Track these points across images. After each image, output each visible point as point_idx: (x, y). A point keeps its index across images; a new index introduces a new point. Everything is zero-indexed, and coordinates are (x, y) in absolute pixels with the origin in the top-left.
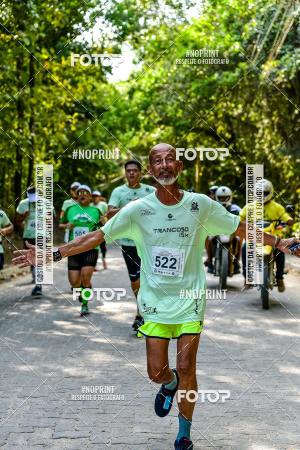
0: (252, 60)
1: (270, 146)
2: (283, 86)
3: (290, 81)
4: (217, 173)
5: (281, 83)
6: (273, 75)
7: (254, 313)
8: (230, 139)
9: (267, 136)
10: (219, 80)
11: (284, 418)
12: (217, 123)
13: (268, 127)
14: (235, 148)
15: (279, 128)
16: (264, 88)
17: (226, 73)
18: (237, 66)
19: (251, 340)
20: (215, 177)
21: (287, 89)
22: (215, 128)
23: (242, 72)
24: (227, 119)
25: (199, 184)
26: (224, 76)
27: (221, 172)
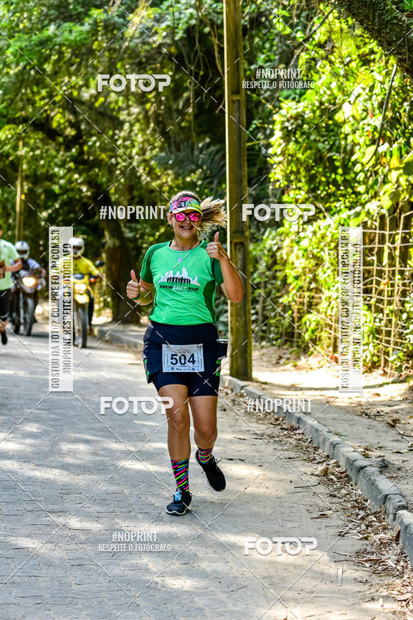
0: (112, 6)
1: (143, 151)
2: (165, 50)
3: (175, 43)
4: (52, 196)
5: (160, 44)
6: (147, 32)
7: (94, 432)
8: (73, 136)
9: (136, 135)
10: (56, 36)
11: (119, 607)
12: (52, 110)
13: (138, 120)
14: (81, 153)
15: (157, 123)
16: (133, 53)
17: (67, 25)
18: (87, 14)
19: (80, 477)
20: (50, 204)
21: (170, 56)
22: (49, 119)
23: (96, 23)
24: (71, 104)
25: (20, 213)
26: (66, 30)
27: (59, 195)
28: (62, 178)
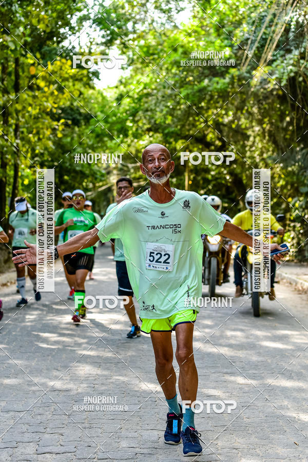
0: (243, 66)
1: (261, 154)
2: (275, 93)
3: (281, 88)
4: (207, 182)
5: (272, 89)
6: (264, 81)
7: (245, 324)
8: (221, 146)
9: (258, 144)
10: (208, 86)
11: (274, 432)
12: (207, 130)
13: (259, 135)
15: (270, 136)
16: (255, 95)
17: (216, 79)
18: (227, 72)
19: (240, 352)
20: (205, 185)
21: (278, 96)
22: (205, 136)
23: (233, 78)
24: (218, 126)
26: (214, 82)
27: (211, 181)
28: (213, 171)
